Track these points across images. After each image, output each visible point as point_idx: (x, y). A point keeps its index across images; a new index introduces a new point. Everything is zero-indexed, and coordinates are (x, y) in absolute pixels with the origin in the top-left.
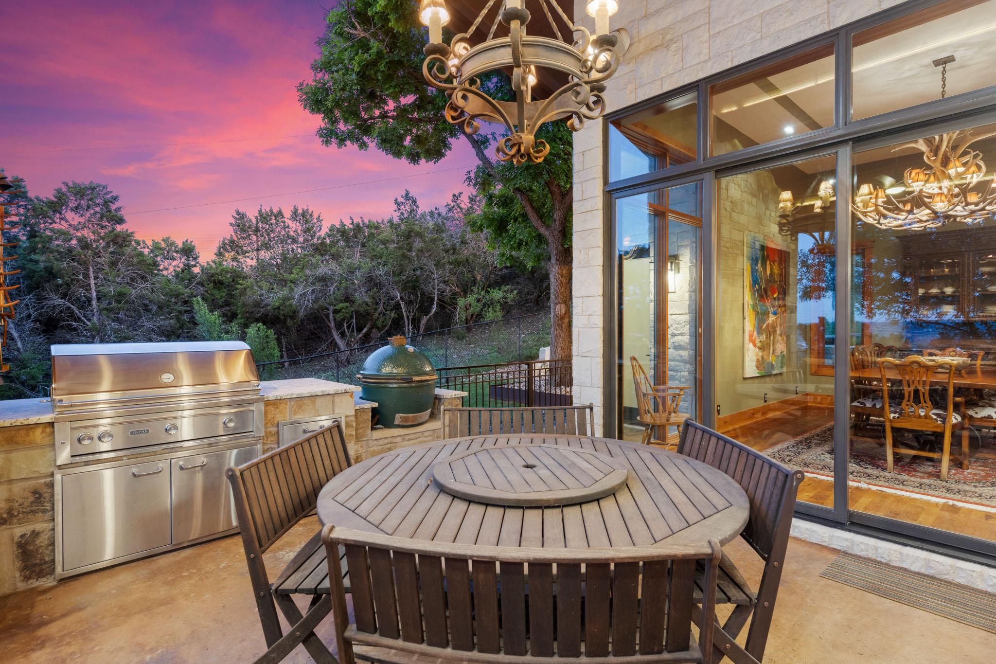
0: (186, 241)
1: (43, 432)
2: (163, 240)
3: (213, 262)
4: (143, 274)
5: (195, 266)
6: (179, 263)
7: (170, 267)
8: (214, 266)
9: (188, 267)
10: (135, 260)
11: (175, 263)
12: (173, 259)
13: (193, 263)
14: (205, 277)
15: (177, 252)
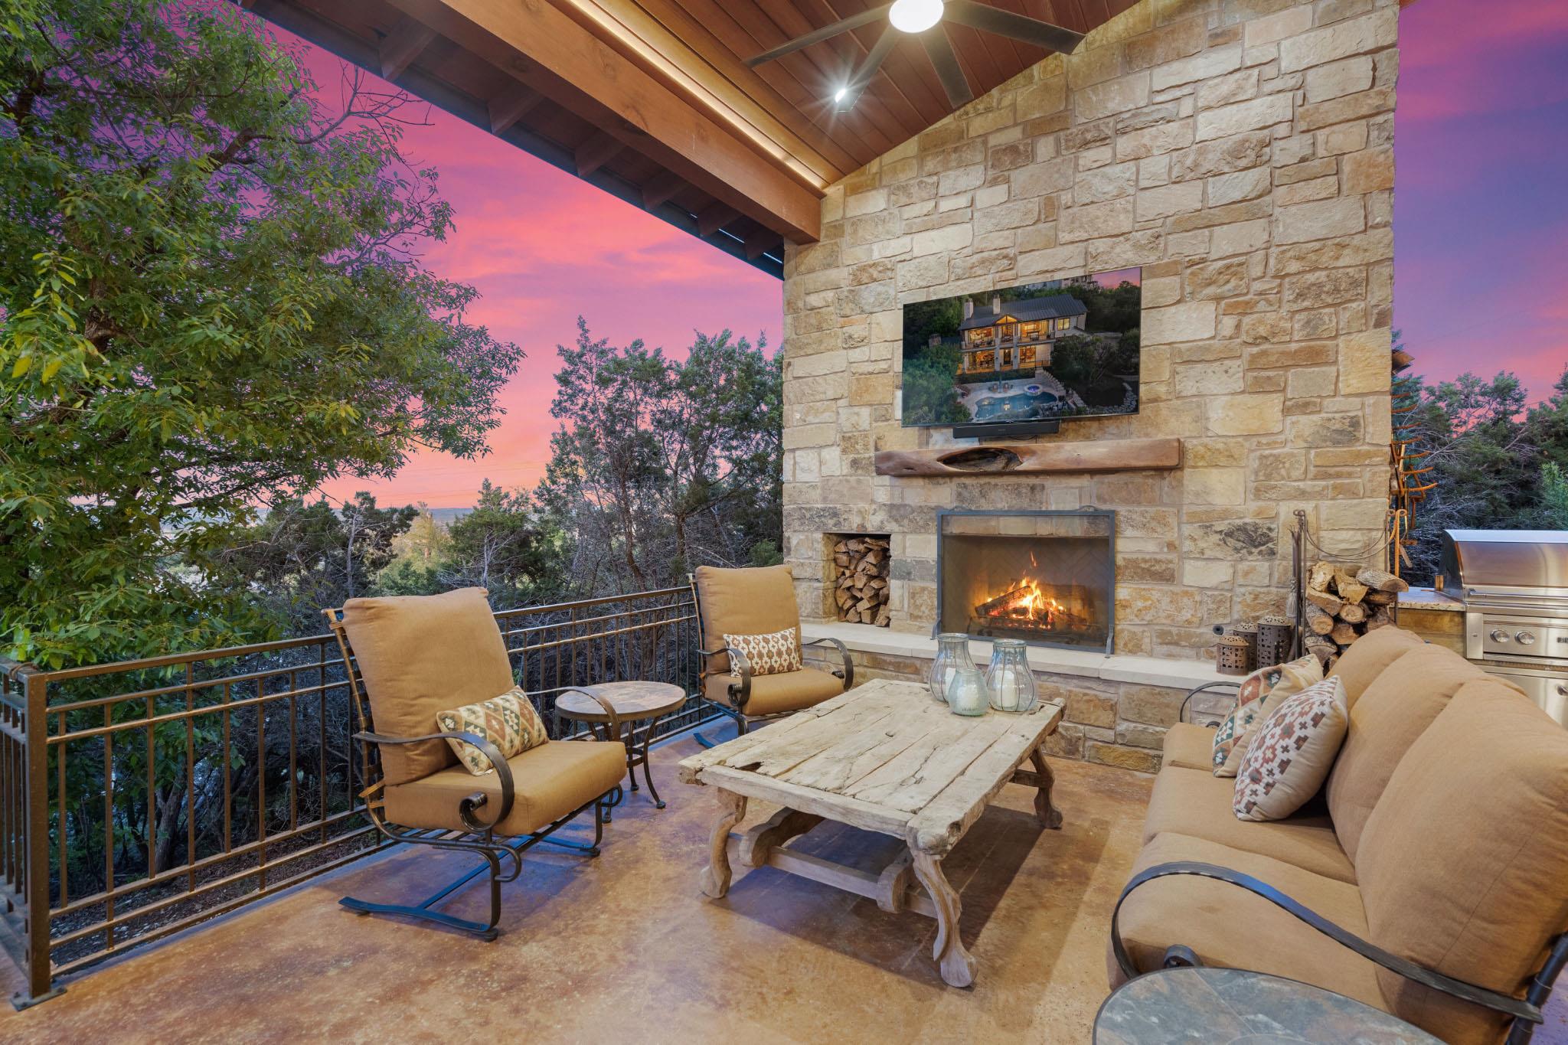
0: (1502, 374)
1: (1451, 621)
2: (1459, 380)
3: (1554, 401)
4: (1436, 434)
5: (1517, 412)
6: (1487, 412)
7: (1471, 419)
8: (1555, 409)
9: (1502, 417)
10: (1427, 416)
11: (1480, 412)
12: (1478, 405)
13: (1514, 408)
14: (1537, 429)
15: (1483, 394)
